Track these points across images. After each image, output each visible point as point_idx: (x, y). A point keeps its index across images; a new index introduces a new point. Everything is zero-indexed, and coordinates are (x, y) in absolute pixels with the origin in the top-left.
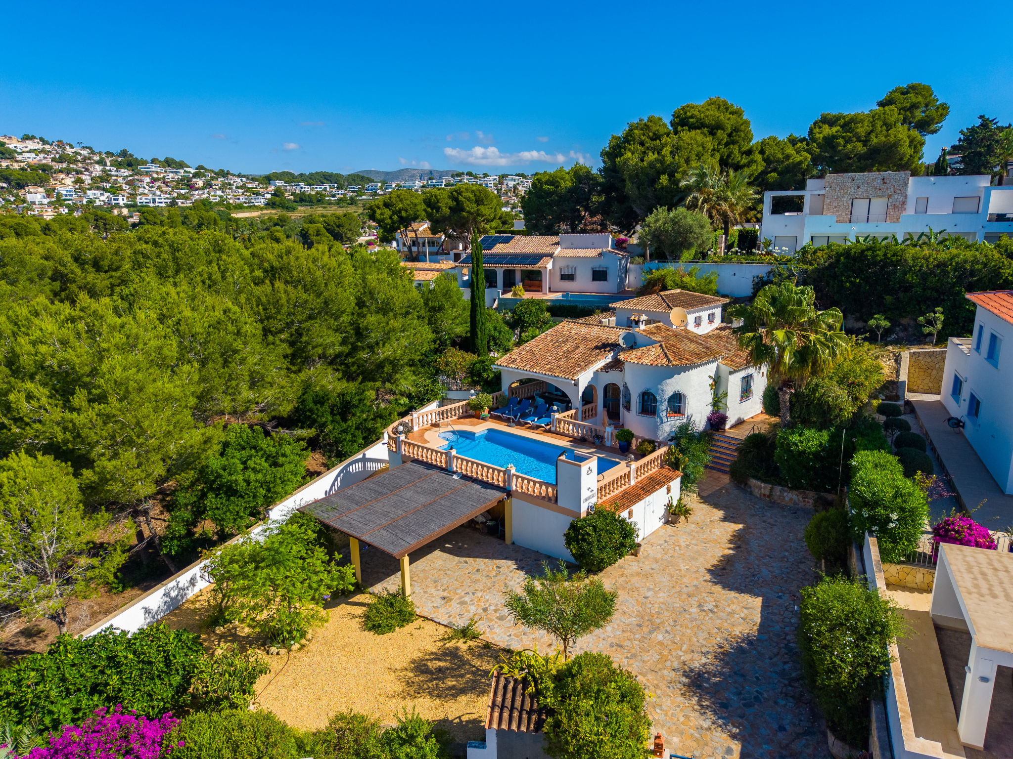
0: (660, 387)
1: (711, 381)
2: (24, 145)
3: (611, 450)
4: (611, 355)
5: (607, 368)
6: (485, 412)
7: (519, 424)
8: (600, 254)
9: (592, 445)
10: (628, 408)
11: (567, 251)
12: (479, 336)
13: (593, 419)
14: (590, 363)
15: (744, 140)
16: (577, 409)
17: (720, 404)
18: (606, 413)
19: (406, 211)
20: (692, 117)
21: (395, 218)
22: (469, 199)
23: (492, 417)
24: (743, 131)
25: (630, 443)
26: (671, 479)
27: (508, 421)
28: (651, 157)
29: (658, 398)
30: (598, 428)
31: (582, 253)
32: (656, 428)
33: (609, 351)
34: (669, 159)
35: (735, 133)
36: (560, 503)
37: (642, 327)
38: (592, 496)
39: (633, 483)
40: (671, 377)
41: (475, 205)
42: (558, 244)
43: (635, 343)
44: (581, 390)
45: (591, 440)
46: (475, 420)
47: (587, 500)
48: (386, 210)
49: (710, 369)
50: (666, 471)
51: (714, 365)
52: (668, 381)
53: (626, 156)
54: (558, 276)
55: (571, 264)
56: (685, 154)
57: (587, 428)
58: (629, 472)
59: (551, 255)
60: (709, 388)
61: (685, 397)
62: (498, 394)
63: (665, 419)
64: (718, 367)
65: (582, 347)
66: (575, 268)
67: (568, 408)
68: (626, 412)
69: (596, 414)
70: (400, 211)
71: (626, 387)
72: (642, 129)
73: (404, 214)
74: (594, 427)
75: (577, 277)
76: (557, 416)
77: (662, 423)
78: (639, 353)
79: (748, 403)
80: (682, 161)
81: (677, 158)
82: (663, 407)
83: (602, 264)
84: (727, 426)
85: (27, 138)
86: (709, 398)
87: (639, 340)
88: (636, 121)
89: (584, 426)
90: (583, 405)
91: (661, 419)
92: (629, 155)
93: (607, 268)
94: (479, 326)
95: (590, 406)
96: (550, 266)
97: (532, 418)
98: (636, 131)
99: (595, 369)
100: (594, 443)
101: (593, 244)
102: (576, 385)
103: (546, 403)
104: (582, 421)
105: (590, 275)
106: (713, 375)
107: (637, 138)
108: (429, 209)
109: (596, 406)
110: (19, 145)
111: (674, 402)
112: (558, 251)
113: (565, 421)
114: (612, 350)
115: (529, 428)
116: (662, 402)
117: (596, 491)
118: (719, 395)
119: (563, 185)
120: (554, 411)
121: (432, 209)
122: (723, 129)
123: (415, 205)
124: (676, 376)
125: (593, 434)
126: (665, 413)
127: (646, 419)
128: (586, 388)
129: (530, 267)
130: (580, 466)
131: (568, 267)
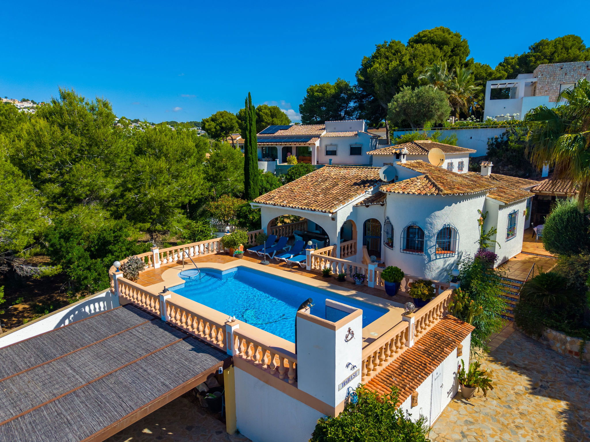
0: (428, 220)
1: (479, 217)
2: (22, 104)
3: (375, 292)
4: (370, 190)
5: (367, 203)
6: (240, 249)
7: (274, 262)
8: (356, 135)
9: (352, 286)
10: (391, 245)
11: (331, 133)
12: (252, 186)
13: (353, 257)
14: (350, 197)
15: (463, 53)
16: (335, 245)
17: (487, 242)
18: (366, 250)
19: (225, 123)
20: (424, 37)
21: (218, 127)
22: (266, 114)
23: (246, 254)
24: (463, 47)
25: (398, 285)
26: (461, 336)
27: (261, 258)
28: (394, 64)
29: (426, 232)
30: (359, 265)
31: (342, 134)
32: (423, 267)
33: (369, 186)
34: (408, 64)
35: (456, 49)
36: (301, 385)
37: (404, 161)
38: (355, 375)
39: (412, 344)
40: (441, 208)
41: (270, 118)
42: (324, 129)
43: (397, 177)
44: (339, 225)
45: (351, 279)
46: (228, 257)
47: (344, 384)
48: (212, 123)
49: (478, 203)
50: (452, 323)
51: (482, 199)
52: (438, 213)
53: (375, 66)
54: (324, 152)
55: (334, 143)
56: (420, 59)
57: (346, 266)
58: (407, 329)
59: (318, 136)
60: (477, 224)
61: (456, 232)
62: (257, 232)
63: (433, 257)
64: (486, 201)
65: (341, 185)
66: (336, 145)
67: (327, 245)
68: (388, 250)
69: (355, 252)
70: (221, 123)
71: (388, 222)
72: (386, 48)
73: (223, 125)
74: (354, 264)
75: (338, 152)
76: (312, 252)
77: (430, 261)
78: (403, 185)
79: (513, 241)
80: (418, 65)
81: (414, 62)
82: (432, 243)
83: (358, 141)
84: (495, 266)
85: (24, 100)
86: (477, 236)
87: (401, 174)
88: (382, 43)
89: (343, 264)
90: (341, 242)
91: (429, 256)
92: (378, 65)
93: (362, 145)
94: (252, 177)
95: (349, 243)
96: (317, 143)
97: (288, 255)
98: (382, 50)
99: (354, 203)
100: (354, 283)
101: (351, 128)
102: (334, 219)
103: (304, 240)
104: (341, 258)
105: (348, 151)
106: (481, 209)
107: (383, 54)
108: (240, 121)
109: (355, 243)
110: (19, 105)
111: (444, 238)
112: (324, 133)
113: (321, 258)
114: (371, 185)
115: (284, 266)
116: (430, 237)
117: (359, 367)
118: (487, 232)
119: (329, 92)
120: (309, 247)
121: (242, 121)
122: (447, 44)
123: (232, 119)
124: (447, 208)
125: (353, 273)
126: (433, 250)
127: (412, 257)
128: (345, 223)
129: (302, 145)
130: (333, 328)
131: (331, 145)
